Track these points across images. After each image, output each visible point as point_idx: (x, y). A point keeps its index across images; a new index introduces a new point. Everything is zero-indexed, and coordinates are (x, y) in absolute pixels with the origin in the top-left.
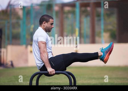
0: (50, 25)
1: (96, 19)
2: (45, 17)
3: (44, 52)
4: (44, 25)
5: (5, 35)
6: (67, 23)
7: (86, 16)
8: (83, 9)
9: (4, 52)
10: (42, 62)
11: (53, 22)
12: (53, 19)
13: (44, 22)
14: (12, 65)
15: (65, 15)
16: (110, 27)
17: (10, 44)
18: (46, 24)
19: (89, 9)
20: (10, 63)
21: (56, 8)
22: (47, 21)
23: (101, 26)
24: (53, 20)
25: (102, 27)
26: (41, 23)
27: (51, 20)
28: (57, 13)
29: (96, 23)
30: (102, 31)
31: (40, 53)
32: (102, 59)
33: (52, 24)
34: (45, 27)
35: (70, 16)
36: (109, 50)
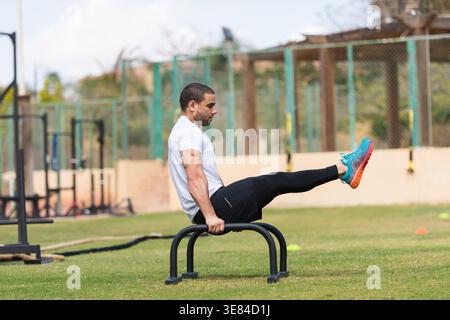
0: (207, 108)
1: (336, 88)
2: (193, 90)
3: (197, 176)
4: (192, 109)
5: (111, 135)
6: (264, 101)
7: (311, 82)
8: (303, 64)
9: (109, 178)
10: (194, 204)
11: (214, 99)
12: (213, 92)
13: (190, 103)
14: (130, 208)
15: (258, 82)
16: (371, 109)
17: (122, 157)
18: (196, 106)
19: (317, 64)
20: (125, 204)
21: (235, 66)
22: (198, 100)
23: (349, 106)
24: (212, 95)
25: (352, 108)
26: (184, 105)
27: (207, 96)
28: (237, 76)
29: (336, 97)
30: (352, 119)
31: (188, 180)
32: (347, 180)
33: (211, 106)
34: (195, 114)
35: (271, 82)
36: (362, 159)
